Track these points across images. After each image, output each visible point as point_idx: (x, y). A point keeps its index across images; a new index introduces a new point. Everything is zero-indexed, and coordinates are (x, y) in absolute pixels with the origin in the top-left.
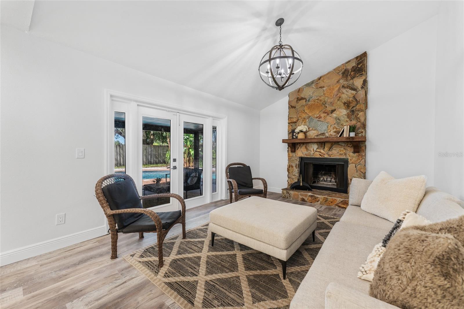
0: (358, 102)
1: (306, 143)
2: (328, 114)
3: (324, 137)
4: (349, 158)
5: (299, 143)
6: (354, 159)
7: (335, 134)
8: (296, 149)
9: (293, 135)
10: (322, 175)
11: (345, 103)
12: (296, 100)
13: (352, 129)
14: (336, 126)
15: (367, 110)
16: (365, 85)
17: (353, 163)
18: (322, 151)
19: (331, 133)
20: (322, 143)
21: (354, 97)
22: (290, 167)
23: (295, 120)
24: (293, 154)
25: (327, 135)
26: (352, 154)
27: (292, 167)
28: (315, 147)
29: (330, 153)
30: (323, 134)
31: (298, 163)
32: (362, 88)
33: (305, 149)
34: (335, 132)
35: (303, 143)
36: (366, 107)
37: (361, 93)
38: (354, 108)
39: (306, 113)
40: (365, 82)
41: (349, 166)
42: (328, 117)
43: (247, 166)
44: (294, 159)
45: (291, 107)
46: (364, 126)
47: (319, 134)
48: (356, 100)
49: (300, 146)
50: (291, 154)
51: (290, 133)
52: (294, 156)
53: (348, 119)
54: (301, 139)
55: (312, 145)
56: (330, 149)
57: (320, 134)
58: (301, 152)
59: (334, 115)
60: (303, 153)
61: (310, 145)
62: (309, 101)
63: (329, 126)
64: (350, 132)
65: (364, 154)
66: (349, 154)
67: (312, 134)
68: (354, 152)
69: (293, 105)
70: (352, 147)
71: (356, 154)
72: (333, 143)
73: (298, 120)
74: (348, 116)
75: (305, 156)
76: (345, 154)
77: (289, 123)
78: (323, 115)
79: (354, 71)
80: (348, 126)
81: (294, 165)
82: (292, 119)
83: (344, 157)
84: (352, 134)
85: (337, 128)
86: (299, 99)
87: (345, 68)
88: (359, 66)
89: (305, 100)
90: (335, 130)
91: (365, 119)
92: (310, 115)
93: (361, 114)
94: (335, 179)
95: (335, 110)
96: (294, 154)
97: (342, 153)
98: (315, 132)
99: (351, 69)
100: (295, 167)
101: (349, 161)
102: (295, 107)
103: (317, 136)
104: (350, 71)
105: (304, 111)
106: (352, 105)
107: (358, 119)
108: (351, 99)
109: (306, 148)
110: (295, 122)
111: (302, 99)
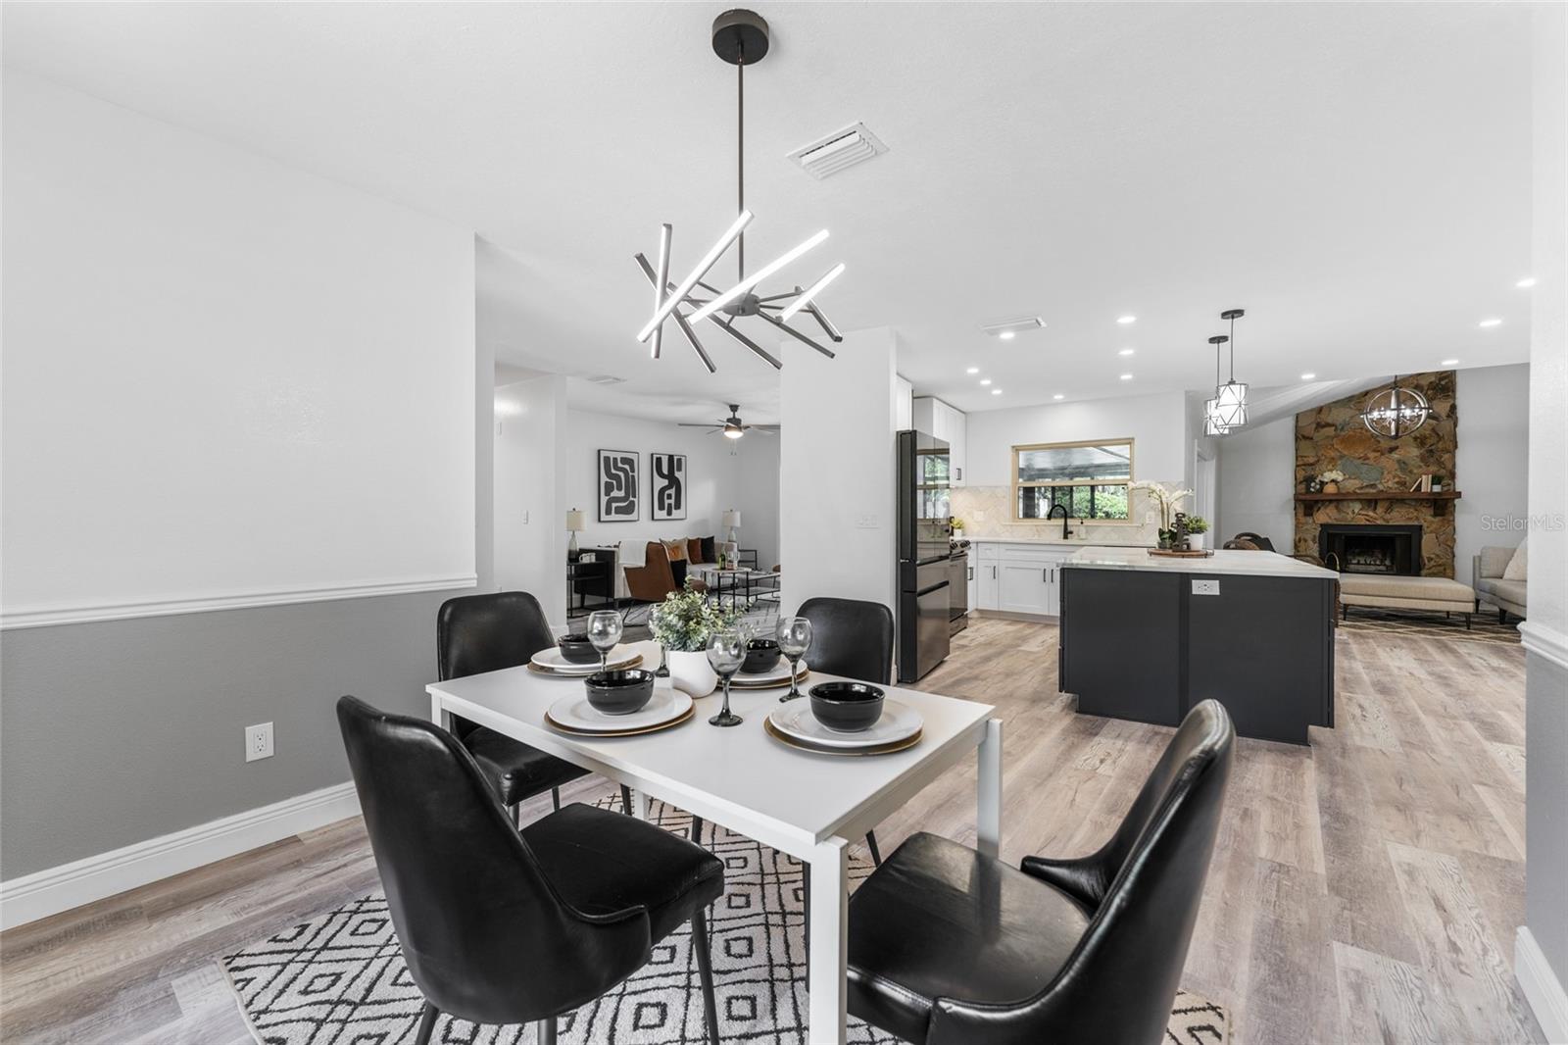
0: (1440, 438)
1: (1339, 500)
2: (1382, 454)
3: (1374, 491)
4: (1425, 525)
5: (1322, 501)
6: (1434, 526)
7: (1396, 486)
8: (1316, 509)
9: (1308, 487)
10: (1355, 555)
11: (1416, 439)
12: (1314, 426)
13: (1436, 480)
14: (1399, 473)
15: (1457, 451)
16: (1453, 413)
17: (1431, 532)
18: (1371, 513)
19: (1389, 484)
20: (1371, 502)
21: (1433, 430)
22: (1300, 541)
23: (1311, 460)
24: (1308, 518)
25: (1380, 487)
26: (1429, 518)
27: (1306, 541)
28: (1357, 507)
29: (1388, 516)
30: (1373, 486)
31: (1317, 533)
32: (1448, 416)
33: (1335, 511)
34: (1397, 483)
35: (1331, 501)
36: (1456, 447)
37: (1447, 424)
38: (1433, 447)
39: (1337, 449)
40: (1453, 408)
41: (1424, 537)
42: (1383, 459)
43: (1262, 537)
44: (1308, 527)
45: (1300, 437)
46: (1453, 476)
47: (1365, 484)
48: (1438, 435)
49: (1322, 505)
50: (1303, 519)
51: (1301, 483)
52: (1311, 521)
53: (1422, 464)
54: (1329, 494)
55: (1351, 504)
56: (1388, 510)
57: (1367, 486)
58: (1325, 516)
59: (1395, 455)
60: (1330, 517)
61: (1345, 503)
62: (1342, 429)
63: (1386, 473)
64: (1432, 484)
65: (1451, 518)
66: (1426, 518)
67: (1352, 485)
68: (1435, 515)
69: (1306, 434)
70: (1430, 507)
71: (1438, 519)
72: (1393, 501)
73: (1318, 461)
74: (1423, 458)
75: (1335, 522)
76: (1417, 518)
77: (1297, 466)
78: (1372, 455)
79: (1432, 389)
80: (1430, 476)
81: (1309, 537)
82: (1305, 459)
83: (1416, 523)
84: (1437, 488)
85: (1400, 477)
86: (1319, 426)
87: (1416, 382)
88: (1443, 383)
89: (1333, 428)
90: (1397, 480)
91: (1454, 466)
92: (1346, 453)
93: (1446, 456)
94: (1382, 561)
95: (1397, 448)
96: (1310, 520)
97: (1410, 516)
98: (1357, 482)
99: (1429, 386)
100: (1311, 543)
101: (1425, 527)
102: (1312, 439)
103: (1362, 488)
104: (1426, 388)
105: (1333, 445)
106: (1429, 442)
107: (1440, 463)
108: (1427, 432)
109: (1337, 508)
110: (1312, 465)
111: (1328, 425)
